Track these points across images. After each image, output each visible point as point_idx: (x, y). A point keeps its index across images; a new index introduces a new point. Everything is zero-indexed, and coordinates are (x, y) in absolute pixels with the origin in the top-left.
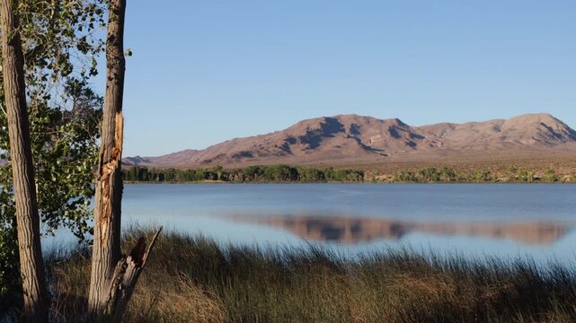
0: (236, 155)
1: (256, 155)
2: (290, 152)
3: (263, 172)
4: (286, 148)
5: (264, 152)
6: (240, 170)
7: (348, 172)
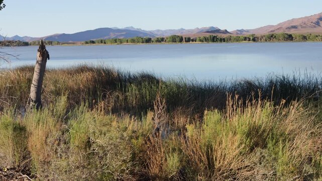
0: (288, 28)
1: (300, 27)
2: (319, 25)
3: (275, 37)
4: (318, 23)
5: (304, 25)
6: (264, 36)
7: (317, 36)
